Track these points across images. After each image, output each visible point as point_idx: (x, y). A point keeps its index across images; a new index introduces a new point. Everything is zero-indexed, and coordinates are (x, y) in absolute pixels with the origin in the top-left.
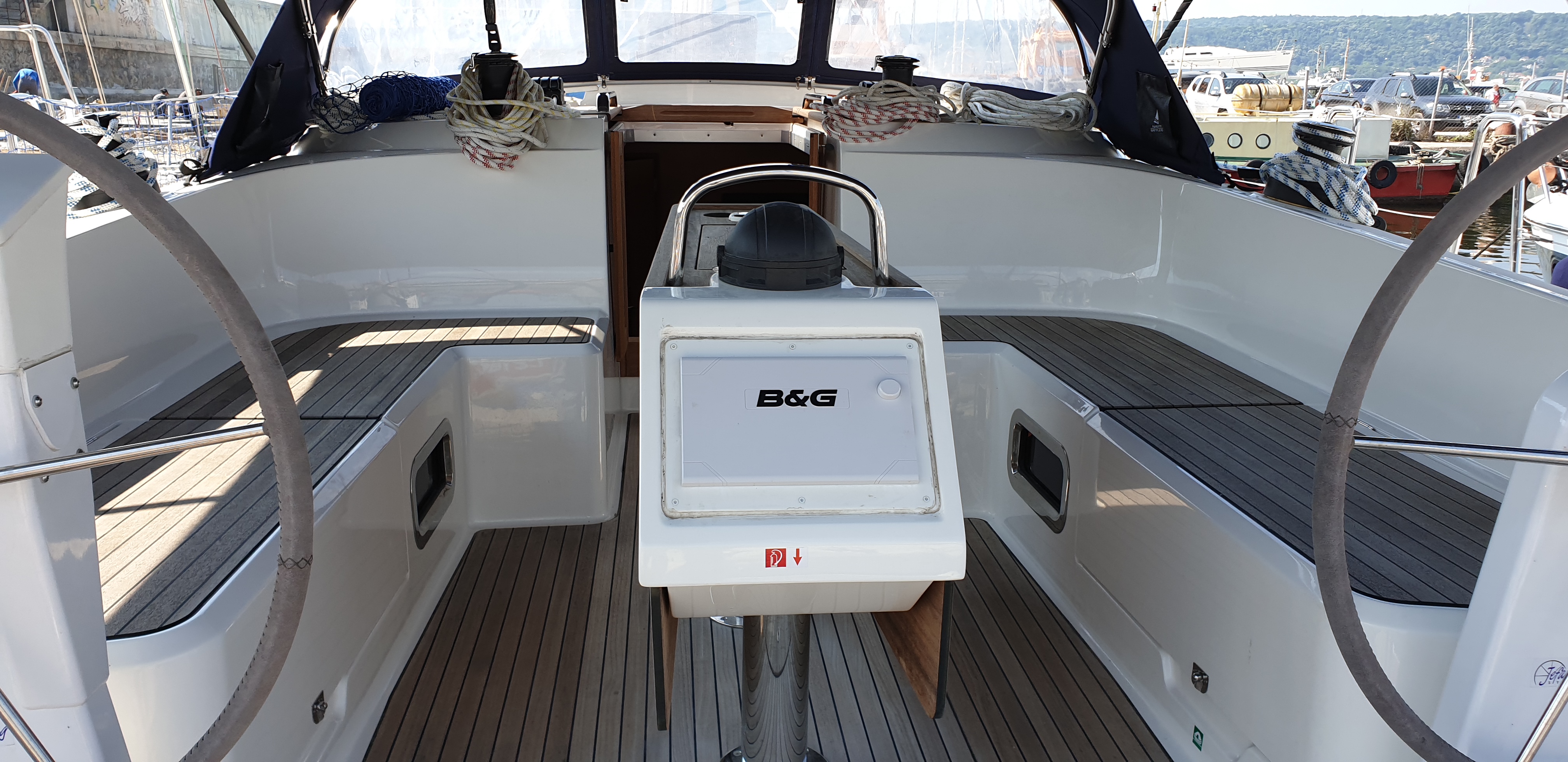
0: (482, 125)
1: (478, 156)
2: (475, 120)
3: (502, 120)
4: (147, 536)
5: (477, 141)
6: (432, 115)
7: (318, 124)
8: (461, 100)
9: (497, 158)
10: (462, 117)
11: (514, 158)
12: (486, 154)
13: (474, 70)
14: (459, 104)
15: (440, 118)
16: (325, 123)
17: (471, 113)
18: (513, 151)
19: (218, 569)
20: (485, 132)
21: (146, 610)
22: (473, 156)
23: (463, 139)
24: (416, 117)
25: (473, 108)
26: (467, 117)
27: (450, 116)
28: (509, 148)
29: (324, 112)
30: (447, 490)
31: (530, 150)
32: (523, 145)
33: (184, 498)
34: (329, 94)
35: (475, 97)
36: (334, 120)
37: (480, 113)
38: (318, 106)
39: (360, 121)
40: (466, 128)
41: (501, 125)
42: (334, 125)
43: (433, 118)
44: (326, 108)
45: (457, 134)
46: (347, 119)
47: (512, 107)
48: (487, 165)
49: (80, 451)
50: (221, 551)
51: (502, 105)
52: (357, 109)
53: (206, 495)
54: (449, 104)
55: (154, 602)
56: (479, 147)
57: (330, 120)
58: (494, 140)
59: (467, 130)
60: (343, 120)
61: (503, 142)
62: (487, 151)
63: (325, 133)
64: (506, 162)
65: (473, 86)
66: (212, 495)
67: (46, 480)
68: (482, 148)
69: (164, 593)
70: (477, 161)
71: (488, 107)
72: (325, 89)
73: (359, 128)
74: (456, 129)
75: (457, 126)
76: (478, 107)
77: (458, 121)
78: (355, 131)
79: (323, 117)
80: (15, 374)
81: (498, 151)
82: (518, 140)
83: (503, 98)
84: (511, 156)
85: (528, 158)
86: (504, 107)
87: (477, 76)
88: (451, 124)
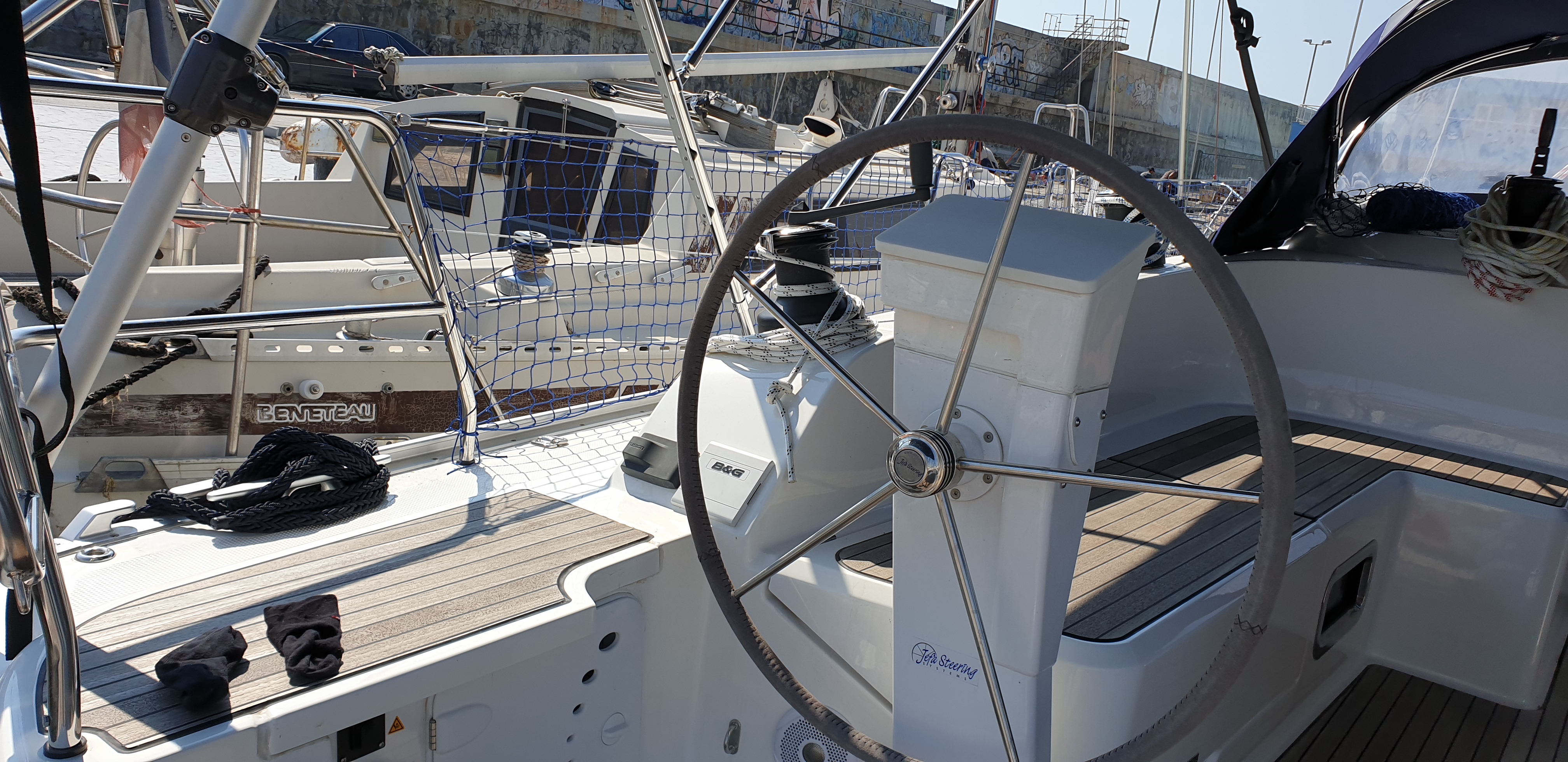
0: (1498, 252)
1: (1484, 282)
2: (1491, 244)
3: (1525, 249)
4: (1095, 558)
5: (1489, 268)
6: (1440, 233)
7: (1317, 224)
8: (1481, 222)
9: (1507, 288)
10: (1476, 239)
11: (1527, 291)
12: (1495, 282)
13: (1504, 193)
14: (1478, 226)
15: (1448, 236)
16: (1324, 223)
17: (1490, 237)
18: (1529, 283)
19: (1150, 607)
20: (1501, 258)
21: (1087, 620)
22: (1478, 282)
23: (1472, 262)
24: (1422, 232)
25: (1493, 232)
26: (1483, 239)
27: (1462, 236)
28: (1524, 280)
29: (1327, 213)
30: (1355, 611)
31: (1549, 285)
32: (1542, 278)
33: (1127, 536)
34: (1336, 196)
35: (1498, 220)
36: (1334, 222)
37: (1500, 238)
38: (1322, 207)
39: (1361, 227)
40: (1481, 252)
41: (1521, 254)
42: (1333, 227)
43: (1440, 236)
44: (1329, 209)
45: (1467, 256)
46: (1347, 223)
47: (1541, 237)
48: (1492, 294)
49: (1090, 471)
50: (1154, 593)
51: (1528, 233)
52: (1361, 215)
53: (1147, 540)
54: (1465, 224)
55: (1095, 615)
56: (1488, 273)
57: (1330, 221)
58: (1508, 268)
59: (1480, 253)
60: (1344, 224)
61: (1518, 272)
62: (1497, 278)
63: (1320, 233)
64: (1517, 294)
65: (1499, 210)
66: (1152, 542)
67: (1064, 487)
68: (1491, 275)
69: (1103, 611)
70: (1481, 288)
71: (1511, 234)
72: (1333, 191)
73: (1357, 233)
74: (1468, 251)
75: (1469, 247)
76: (1499, 232)
77: (1472, 244)
78: (1353, 236)
79: (1324, 218)
80: (1069, 396)
81: (1511, 280)
82: (1538, 273)
83: (1531, 226)
84: (1525, 288)
85: (1543, 293)
86: (1529, 236)
87: (1507, 199)
88: (1462, 245)
